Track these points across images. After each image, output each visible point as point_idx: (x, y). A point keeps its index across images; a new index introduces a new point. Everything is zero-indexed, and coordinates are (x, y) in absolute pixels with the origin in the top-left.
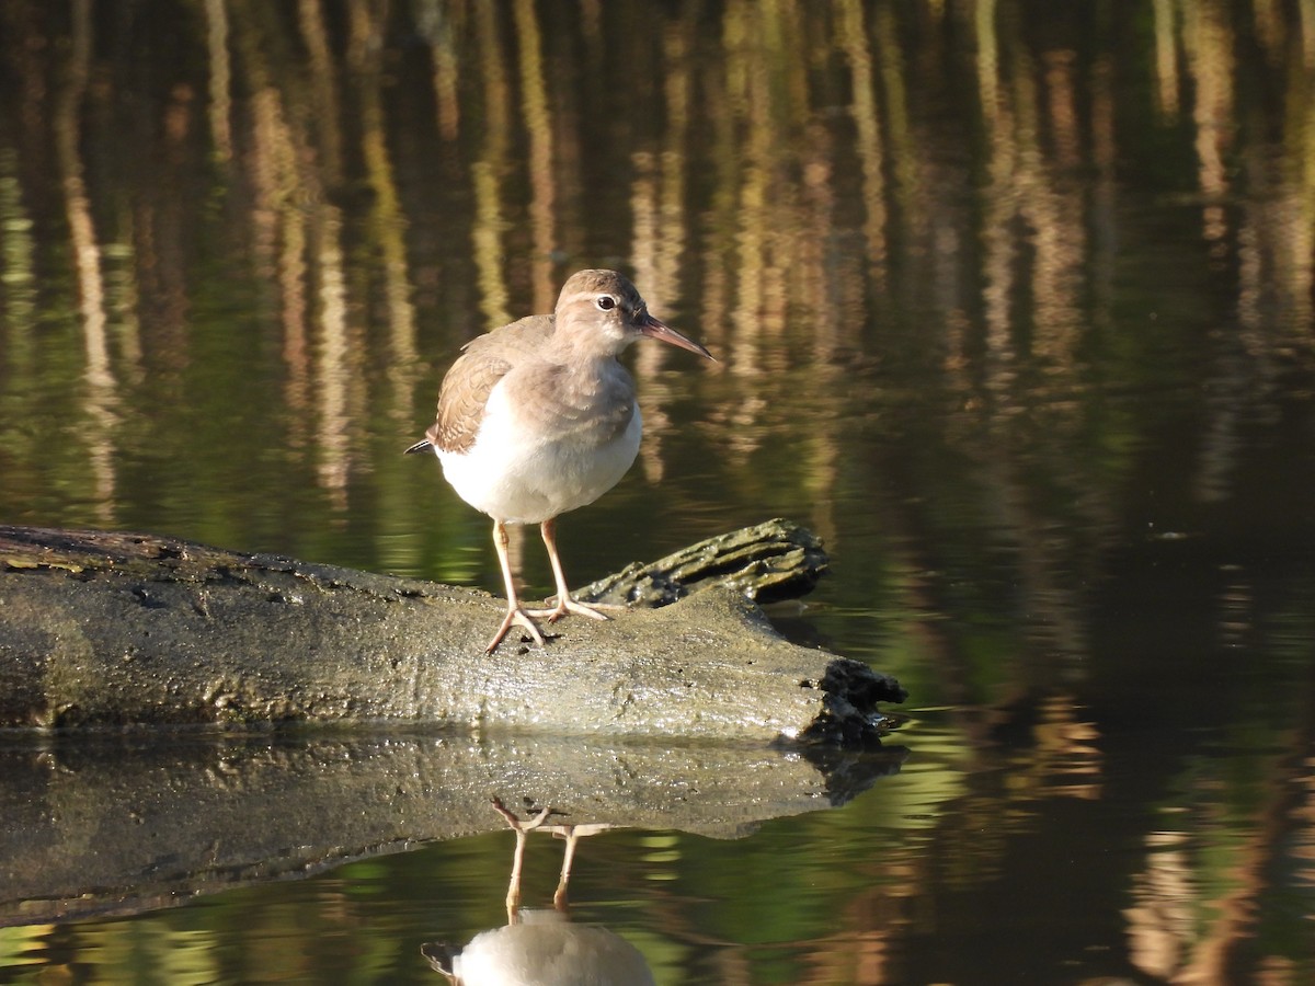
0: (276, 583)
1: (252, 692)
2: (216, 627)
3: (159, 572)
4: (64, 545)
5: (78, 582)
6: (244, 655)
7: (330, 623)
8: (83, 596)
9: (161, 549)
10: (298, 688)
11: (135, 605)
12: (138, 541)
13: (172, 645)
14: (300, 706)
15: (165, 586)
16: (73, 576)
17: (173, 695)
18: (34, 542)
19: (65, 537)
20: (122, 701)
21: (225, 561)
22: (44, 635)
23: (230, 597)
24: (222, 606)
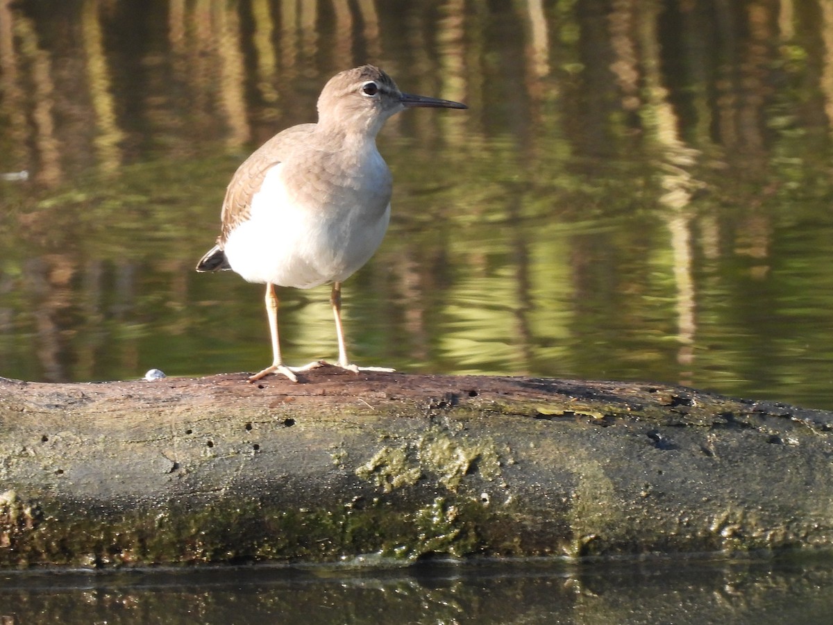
0: (775, 427)
1: (753, 523)
2: (722, 466)
3: (671, 418)
4: (587, 395)
5: (600, 427)
6: (746, 490)
7: (823, 462)
8: (603, 439)
9: (673, 397)
10: (795, 520)
11: (649, 447)
12: (653, 391)
13: (683, 482)
14: (796, 535)
15: (677, 430)
16: (595, 422)
17: (685, 527)
18: (560, 392)
19: (587, 387)
20: (639, 532)
21: (729, 407)
22: (569, 475)
23: (734, 439)
24: (727, 447)
